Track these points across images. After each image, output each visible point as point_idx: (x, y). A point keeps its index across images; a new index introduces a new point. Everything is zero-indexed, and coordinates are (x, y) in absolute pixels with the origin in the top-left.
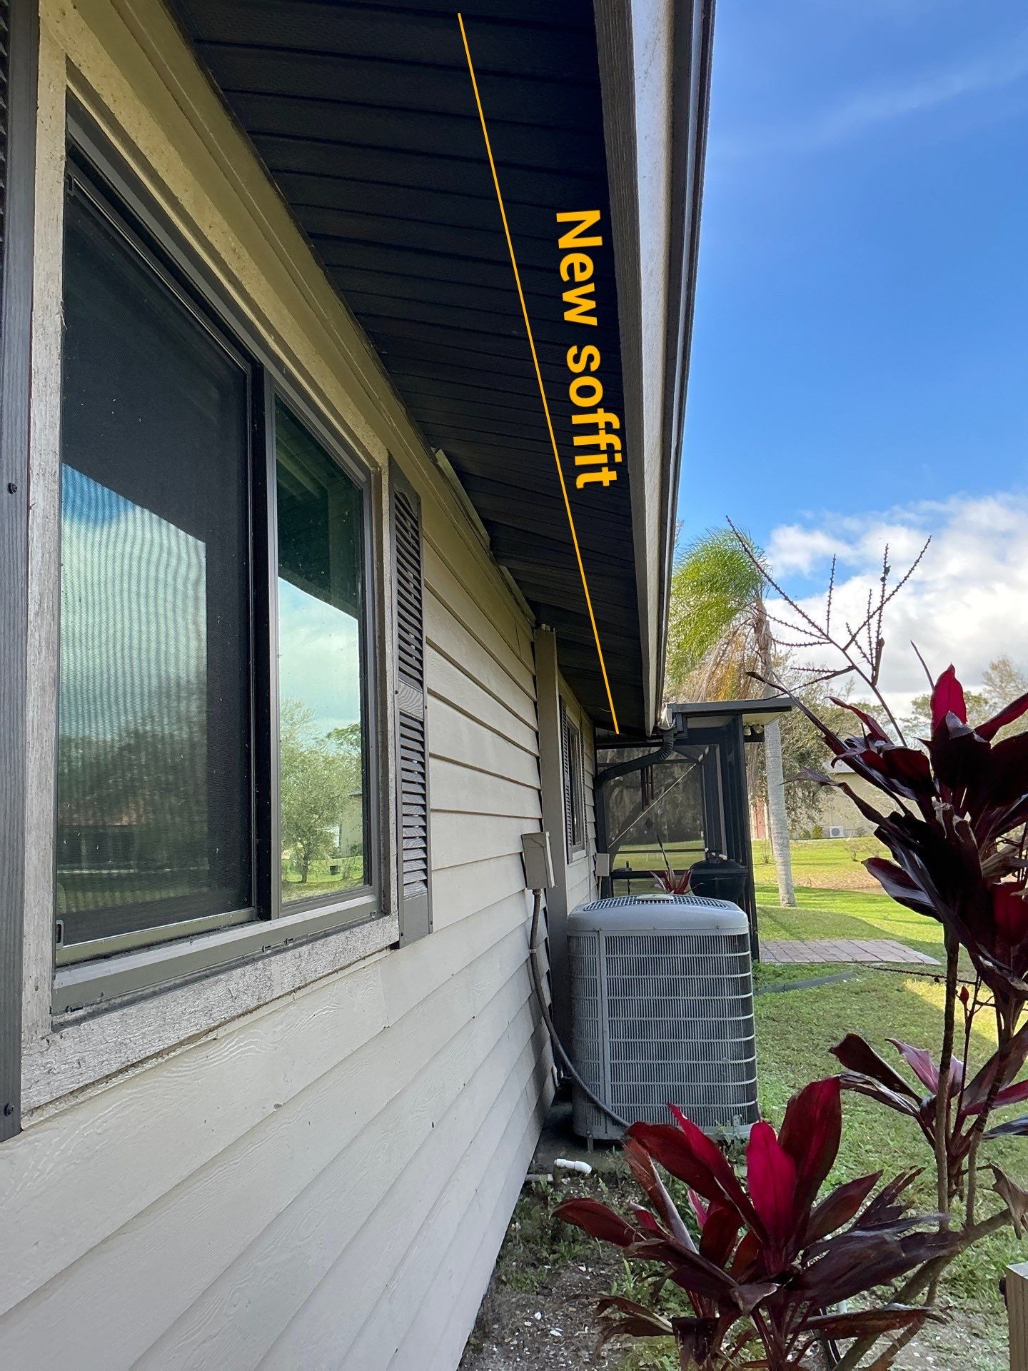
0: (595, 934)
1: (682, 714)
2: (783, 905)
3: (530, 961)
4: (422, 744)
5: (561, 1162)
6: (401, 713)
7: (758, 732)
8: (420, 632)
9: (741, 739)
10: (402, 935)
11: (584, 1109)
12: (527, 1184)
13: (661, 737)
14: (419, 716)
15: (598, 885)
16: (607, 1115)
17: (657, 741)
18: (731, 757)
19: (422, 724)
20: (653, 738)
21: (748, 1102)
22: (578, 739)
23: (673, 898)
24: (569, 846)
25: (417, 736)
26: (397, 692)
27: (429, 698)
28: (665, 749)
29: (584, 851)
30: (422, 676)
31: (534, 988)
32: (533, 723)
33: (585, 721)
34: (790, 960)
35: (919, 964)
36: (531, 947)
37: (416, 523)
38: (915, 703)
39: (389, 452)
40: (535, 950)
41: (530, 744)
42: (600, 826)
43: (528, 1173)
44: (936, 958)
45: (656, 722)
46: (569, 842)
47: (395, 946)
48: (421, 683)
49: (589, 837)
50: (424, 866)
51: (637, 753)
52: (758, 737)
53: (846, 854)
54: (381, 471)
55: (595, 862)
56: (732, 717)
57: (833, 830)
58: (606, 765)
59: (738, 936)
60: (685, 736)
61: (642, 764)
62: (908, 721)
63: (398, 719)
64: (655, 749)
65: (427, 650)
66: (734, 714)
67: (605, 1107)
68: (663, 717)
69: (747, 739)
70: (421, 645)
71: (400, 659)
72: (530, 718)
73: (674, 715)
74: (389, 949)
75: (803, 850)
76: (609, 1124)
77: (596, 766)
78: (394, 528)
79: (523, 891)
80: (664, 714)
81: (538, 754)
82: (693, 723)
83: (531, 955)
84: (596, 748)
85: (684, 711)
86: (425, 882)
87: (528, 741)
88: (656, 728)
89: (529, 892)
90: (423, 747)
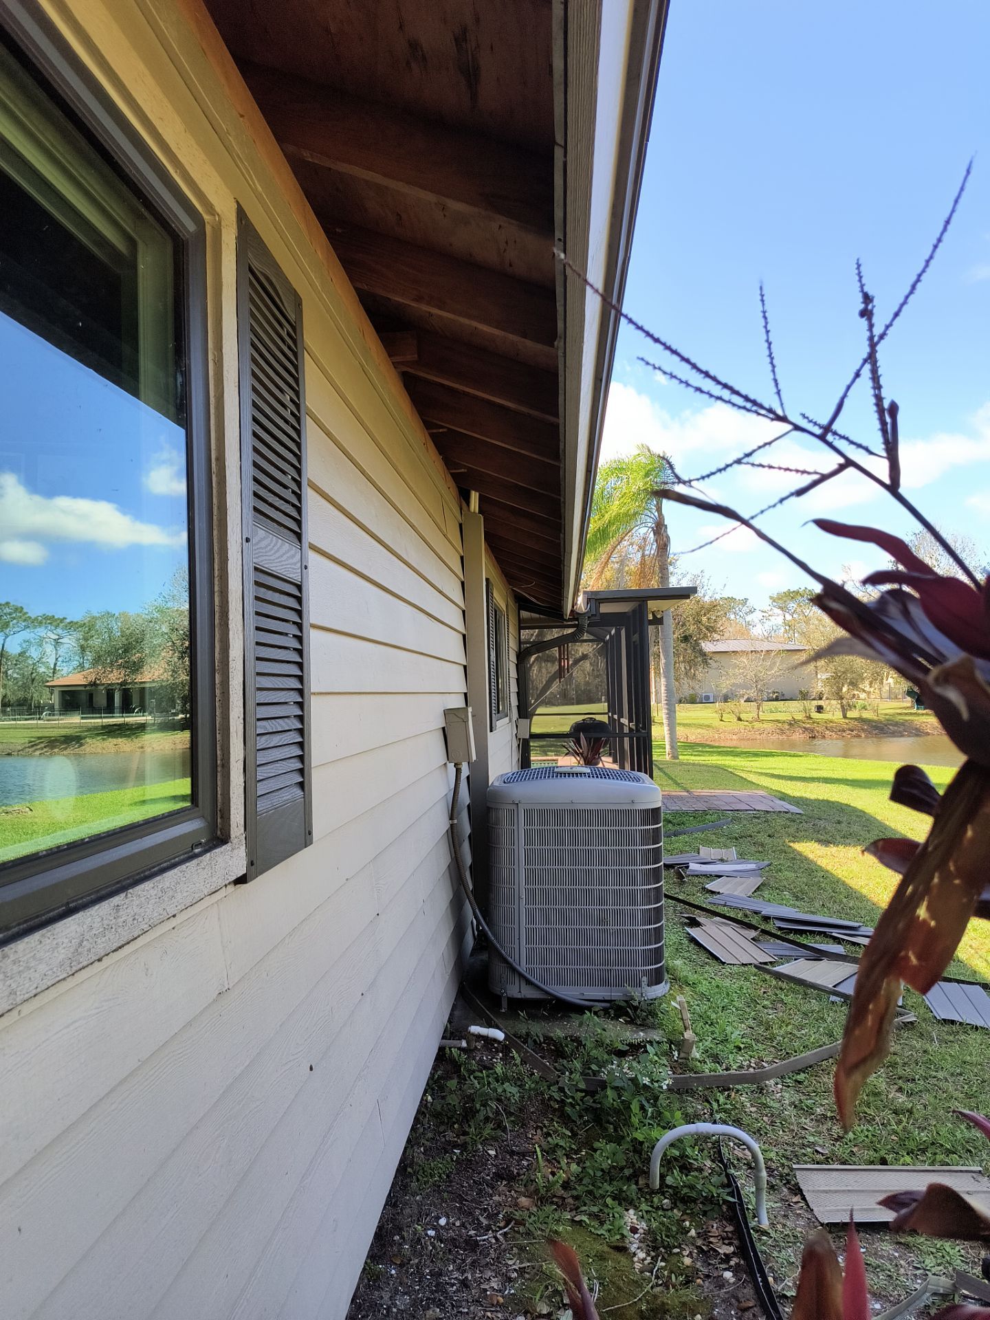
0: (514, 807)
1: (595, 599)
2: (668, 758)
3: (450, 831)
4: (299, 613)
5: (475, 1029)
6: (256, 569)
7: (659, 617)
8: (299, 471)
9: (646, 623)
10: (252, 864)
11: (499, 969)
12: (441, 1049)
13: (577, 620)
14: (296, 577)
15: (519, 745)
16: (521, 975)
17: (572, 623)
18: (636, 637)
19: (299, 587)
20: (570, 620)
21: (655, 964)
22: (504, 620)
23: (589, 771)
24: (493, 715)
25: (292, 603)
26: (248, 540)
27: (313, 557)
28: (580, 629)
29: (508, 718)
30: (300, 527)
31: (454, 855)
32: (460, 602)
33: (511, 603)
34: (678, 808)
35: (786, 813)
36: (451, 818)
37: (294, 328)
38: (771, 598)
39: (238, 203)
40: (455, 821)
41: (458, 623)
42: (522, 695)
43: (443, 1038)
44: (798, 807)
45: (573, 607)
46: (493, 712)
47: (241, 880)
48: (299, 536)
49: (513, 705)
50: (299, 766)
51: (555, 633)
52: (658, 621)
53: (714, 715)
54: (220, 222)
55: (517, 726)
56: (638, 603)
57: (705, 696)
58: (530, 643)
59: (653, 810)
60: (597, 619)
61: (560, 642)
62: (765, 612)
63: (251, 576)
64: (570, 631)
65: (309, 496)
66: (640, 599)
67: (521, 970)
68: (579, 603)
69: (651, 622)
70: (300, 488)
71: (256, 494)
72: (457, 595)
73: (589, 600)
74: (232, 886)
75: (685, 713)
76: (523, 983)
77: (520, 643)
78: (247, 314)
79: (445, 764)
80: (580, 600)
81: (464, 632)
82: (605, 609)
83: (452, 825)
84: (520, 628)
85: (598, 597)
86: (301, 785)
87: (456, 620)
88: (572, 611)
89: (451, 766)
90: (301, 617)
